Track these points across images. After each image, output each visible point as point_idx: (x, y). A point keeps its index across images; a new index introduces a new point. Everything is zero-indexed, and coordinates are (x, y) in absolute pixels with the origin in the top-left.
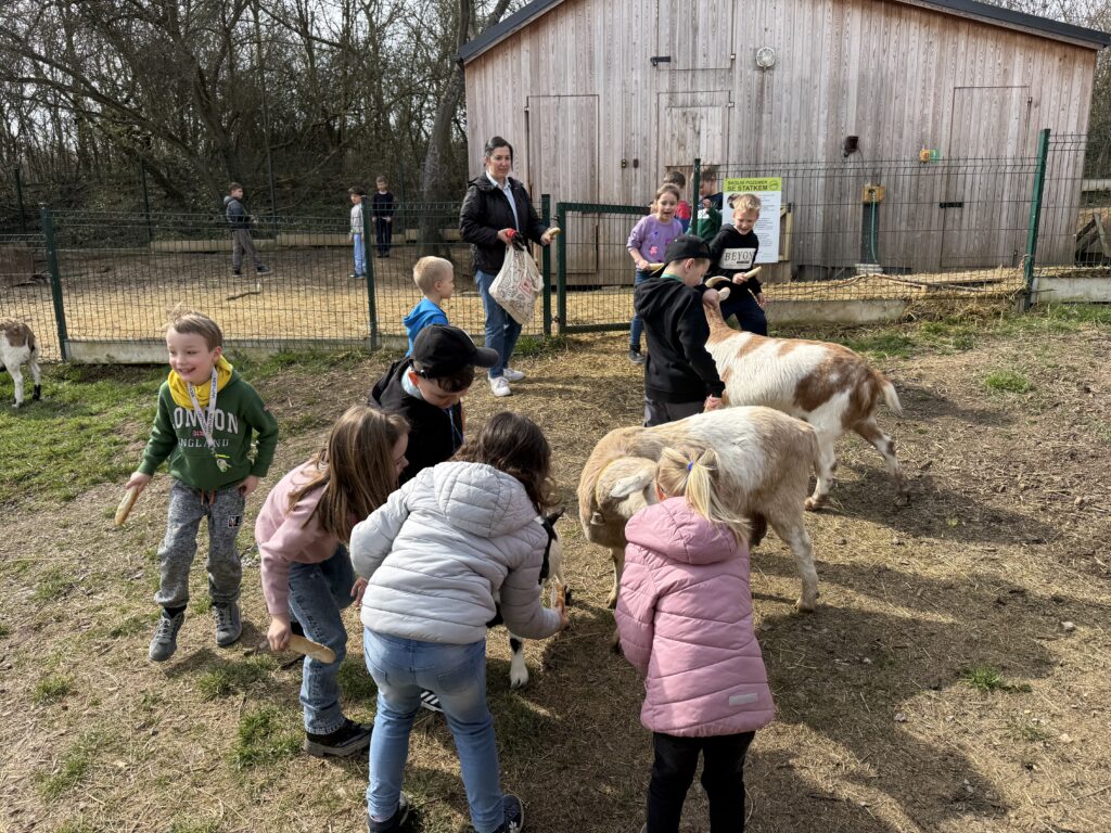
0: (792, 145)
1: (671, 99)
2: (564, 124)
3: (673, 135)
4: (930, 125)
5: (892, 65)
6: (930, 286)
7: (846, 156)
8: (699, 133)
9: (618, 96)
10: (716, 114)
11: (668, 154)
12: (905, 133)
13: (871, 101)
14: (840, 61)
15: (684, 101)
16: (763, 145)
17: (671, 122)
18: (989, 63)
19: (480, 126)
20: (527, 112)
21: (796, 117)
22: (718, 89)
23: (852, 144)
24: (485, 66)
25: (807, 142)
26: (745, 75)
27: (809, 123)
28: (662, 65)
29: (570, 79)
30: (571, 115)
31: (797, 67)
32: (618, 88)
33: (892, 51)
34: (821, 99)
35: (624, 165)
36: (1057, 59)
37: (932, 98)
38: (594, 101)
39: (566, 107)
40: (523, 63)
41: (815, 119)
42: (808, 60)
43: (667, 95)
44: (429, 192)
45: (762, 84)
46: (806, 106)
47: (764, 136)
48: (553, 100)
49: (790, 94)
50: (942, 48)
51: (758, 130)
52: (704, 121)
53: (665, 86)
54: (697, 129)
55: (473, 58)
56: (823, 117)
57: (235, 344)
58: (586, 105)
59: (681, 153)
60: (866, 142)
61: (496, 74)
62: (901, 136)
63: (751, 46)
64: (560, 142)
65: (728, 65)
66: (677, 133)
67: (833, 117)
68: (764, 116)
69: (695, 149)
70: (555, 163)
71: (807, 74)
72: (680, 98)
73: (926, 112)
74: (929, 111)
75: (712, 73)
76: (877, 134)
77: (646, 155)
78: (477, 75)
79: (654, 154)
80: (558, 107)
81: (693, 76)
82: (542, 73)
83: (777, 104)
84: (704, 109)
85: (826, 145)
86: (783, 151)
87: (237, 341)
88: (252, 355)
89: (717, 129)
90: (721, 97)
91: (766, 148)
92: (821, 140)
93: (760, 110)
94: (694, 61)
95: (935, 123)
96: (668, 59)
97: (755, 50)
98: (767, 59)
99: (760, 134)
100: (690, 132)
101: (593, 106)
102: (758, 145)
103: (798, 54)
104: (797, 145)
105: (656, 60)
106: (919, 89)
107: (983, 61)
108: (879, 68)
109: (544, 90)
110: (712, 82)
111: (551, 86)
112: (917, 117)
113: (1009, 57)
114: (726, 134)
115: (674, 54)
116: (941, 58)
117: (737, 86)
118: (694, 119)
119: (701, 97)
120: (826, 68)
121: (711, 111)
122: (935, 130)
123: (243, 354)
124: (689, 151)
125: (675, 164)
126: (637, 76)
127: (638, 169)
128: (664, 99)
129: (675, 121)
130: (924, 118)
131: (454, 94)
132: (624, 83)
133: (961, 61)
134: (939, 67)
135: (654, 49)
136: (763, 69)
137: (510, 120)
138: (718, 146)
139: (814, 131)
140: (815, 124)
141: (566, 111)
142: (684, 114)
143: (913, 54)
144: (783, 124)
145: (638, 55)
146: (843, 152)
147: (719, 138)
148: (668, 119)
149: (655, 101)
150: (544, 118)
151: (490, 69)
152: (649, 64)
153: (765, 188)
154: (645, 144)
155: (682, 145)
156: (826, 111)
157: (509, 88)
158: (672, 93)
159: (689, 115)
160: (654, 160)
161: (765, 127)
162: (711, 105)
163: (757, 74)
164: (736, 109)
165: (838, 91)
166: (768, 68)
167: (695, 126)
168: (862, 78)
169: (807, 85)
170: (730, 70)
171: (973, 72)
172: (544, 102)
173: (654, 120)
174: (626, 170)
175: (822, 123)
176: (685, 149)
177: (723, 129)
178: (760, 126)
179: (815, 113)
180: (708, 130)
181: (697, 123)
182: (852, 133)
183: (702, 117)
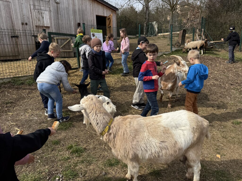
0: (66, 23)
1: (34, 7)
3: (36, 17)
4: (93, 22)
5: (84, 8)
8: (43, 17)
9: (17, 3)
10: (47, 13)
11: (35, 22)
13: (81, 15)
14: (74, 5)
16: (60, 23)
17: (35, 13)
21: (66, 16)
22: (47, 6)
23: (79, 25)
25: (69, 23)
26: (53, 4)
30: (2, 7)
31: (65, 4)
33: (84, 4)
34: (71, 12)
35: (23, 24)
37: (92, 16)
41: (70, 18)
42: (67, 3)
45: (57, 7)
46: (68, 14)
47: (60, 20)
49: (64, 10)
50: (93, 6)
52: (44, 15)
53: (32, 3)
54: (43, 16)
56: (72, 17)
58: (7, 5)
60: (81, 24)
66: (37, 17)
67: (74, 18)
68: (59, 15)
69: (43, 22)
71: (67, 6)
72: (37, 7)
73: (92, 19)
75: (44, 2)
77: (29, 22)
79: (31, 22)
83: (61, 13)
84: (44, 11)
85: (74, 24)
86: (64, 25)
89: (48, 17)
90: (48, 9)
93: (58, 13)
98: (58, 1)
100: (41, 17)
101: (9, 5)
103: (65, 1)
106: (90, 14)
107: (100, 10)
108: (82, 8)
110: (44, 4)
112: (90, 20)
113: (104, 10)
114: (50, 19)
116: (93, 8)
117: (51, 6)
119: (42, 8)
120: (71, 6)
124: (41, 22)
125: (38, 25)
127: (27, 26)
128: (32, 7)
129: (36, 13)
133: (96, 9)
134: (93, 10)
136: (57, 3)
138: (49, 22)
139: (71, 21)
142: (39, 12)
143: (88, 6)
144: (64, 18)
146: (77, 26)
147: (49, 20)
148: (34, 12)
149: (29, 7)
158: (34, 5)
159: (40, 12)
160: (31, 23)
161: (60, 18)
164: (52, 12)
165: (74, 12)
168: (79, 9)
169: (68, 9)
170: (49, 2)
171: (98, 12)
173: (30, 12)
174: (23, 26)
175: (72, 19)
176: (40, 21)
177: (49, 17)
178: (58, 18)
179: (70, 16)
180: (46, 17)
181: (42, 15)
182: (79, 22)
183: (43, 13)
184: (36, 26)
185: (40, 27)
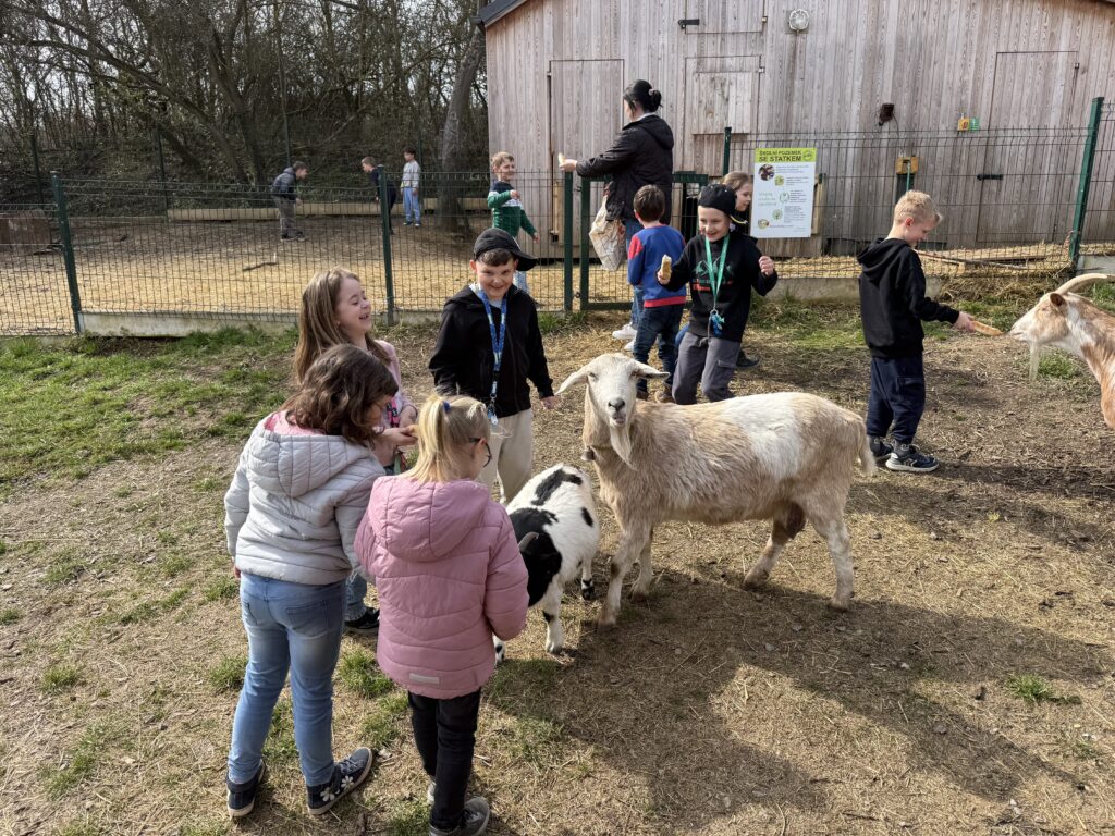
0: (825, 113)
1: (699, 64)
2: (587, 90)
3: (700, 102)
4: (970, 92)
5: (931, 28)
6: (968, 263)
7: (881, 125)
8: (727, 100)
9: (644, 60)
10: (746, 79)
11: (695, 121)
12: (944, 100)
13: (908, 68)
14: (878, 24)
15: (712, 66)
16: (795, 114)
17: (698, 88)
18: (1035, 28)
19: (500, 91)
20: (549, 77)
21: (829, 83)
22: (749, 53)
23: (888, 112)
24: (506, 29)
25: (840, 110)
26: (777, 37)
27: (842, 91)
28: (690, 28)
29: (594, 42)
30: (595, 81)
31: (832, 31)
32: (644, 53)
33: (932, 13)
34: (856, 63)
36: (1108, 22)
37: (973, 64)
38: (619, 65)
39: (590, 72)
40: (546, 26)
41: (849, 86)
42: (843, 23)
43: (695, 60)
44: (448, 160)
45: (795, 48)
46: (840, 70)
47: (795, 104)
48: (576, 64)
49: (824, 58)
50: (985, 10)
51: (789, 97)
52: (733, 88)
53: (693, 50)
54: (726, 95)
55: (494, 20)
56: (858, 83)
57: (250, 318)
58: (611, 70)
59: (709, 120)
60: (902, 110)
61: (517, 38)
62: (939, 105)
63: (784, 8)
64: (584, 108)
65: (760, 29)
66: (704, 101)
67: (869, 84)
68: (796, 82)
69: (723, 117)
70: (577, 131)
71: (842, 38)
72: (709, 63)
73: (966, 78)
74: (969, 78)
75: (742, 36)
76: (914, 102)
78: (498, 38)
79: (680, 122)
80: (582, 72)
81: (723, 40)
82: (566, 36)
83: (809, 69)
84: (733, 75)
85: (859, 113)
86: (814, 119)
87: (252, 314)
88: (268, 329)
89: (748, 96)
90: (752, 62)
91: (798, 114)
92: (855, 108)
93: (792, 76)
94: (724, 24)
95: (976, 90)
96: (696, 22)
97: (788, 13)
98: (800, 22)
99: (791, 101)
100: (718, 98)
101: (618, 71)
102: (789, 113)
103: (833, 16)
104: (830, 112)
105: (684, 23)
106: (959, 55)
107: (1029, 25)
108: (918, 30)
109: (567, 55)
110: (741, 46)
111: (575, 51)
112: (957, 83)
113: (1056, 21)
114: (756, 101)
115: (703, 16)
116: (984, 22)
117: (768, 49)
118: (722, 85)
119: (729, 62)
120: (862, 31)
121: (740, 77)
122: (974, 98)
123: (258, 328)
124: (717, 118)
125: (702, 132)
126: (664, 40)
128: (692, 64)
129: (703, 87)
130: (964, 85)
131: (474, 59)
132: (650, 47)
133: (1005, 24)
134: (982, 29)
135: (682, 11)
136: (796, 32)
137: (532, 85)
138: (747, 113)
139: (848, 99)
140: (849, 91)
141: (590, 77)
142: (713, 80)
143: (954, 18)
144: (816, 91)
145: (665, 17)
146: (877, 120)
147: (748, 105)
148: (696, 84)
149: (682, 66)
150: (567, 83)
151: (511, 31)
152: (677, 27)
153: (799, 159)
154: (672, 111)
155: (710, 112)
156: (861, 79)
157: (531, 52)
158: (701, 58)
159: (717, 81)
160: (680, 128)
161: (797, 94)
162: (741, 71)
163: (789, 38)
164: (767, 75)
165: (874, 55)
166: (801, 31)
167: (723, 92)
168: (900, 41)
169: (842, 50)
170: (761, 33)
171: (1017, 36)
172: (567, 67)
173: (681, 86)
175: (856, 88)
176: (712, 116)
177: (753, 96)
178: (792, 93)
179: (850, 79)
180: (737, 97)
181: (726, 89)
182: (888, 101)
183: (730, 83)
184: (695, 136)
185: (708, 139)
